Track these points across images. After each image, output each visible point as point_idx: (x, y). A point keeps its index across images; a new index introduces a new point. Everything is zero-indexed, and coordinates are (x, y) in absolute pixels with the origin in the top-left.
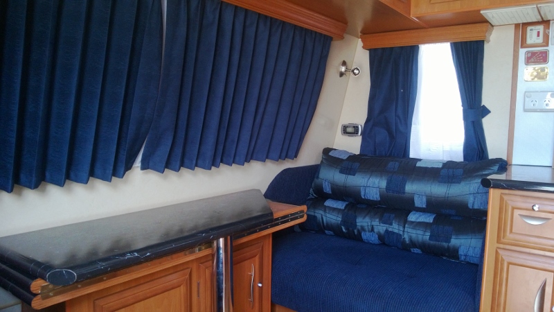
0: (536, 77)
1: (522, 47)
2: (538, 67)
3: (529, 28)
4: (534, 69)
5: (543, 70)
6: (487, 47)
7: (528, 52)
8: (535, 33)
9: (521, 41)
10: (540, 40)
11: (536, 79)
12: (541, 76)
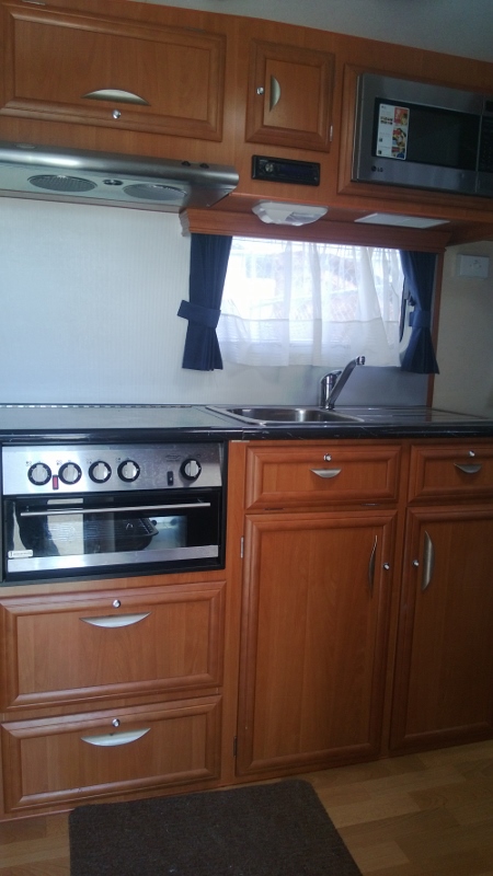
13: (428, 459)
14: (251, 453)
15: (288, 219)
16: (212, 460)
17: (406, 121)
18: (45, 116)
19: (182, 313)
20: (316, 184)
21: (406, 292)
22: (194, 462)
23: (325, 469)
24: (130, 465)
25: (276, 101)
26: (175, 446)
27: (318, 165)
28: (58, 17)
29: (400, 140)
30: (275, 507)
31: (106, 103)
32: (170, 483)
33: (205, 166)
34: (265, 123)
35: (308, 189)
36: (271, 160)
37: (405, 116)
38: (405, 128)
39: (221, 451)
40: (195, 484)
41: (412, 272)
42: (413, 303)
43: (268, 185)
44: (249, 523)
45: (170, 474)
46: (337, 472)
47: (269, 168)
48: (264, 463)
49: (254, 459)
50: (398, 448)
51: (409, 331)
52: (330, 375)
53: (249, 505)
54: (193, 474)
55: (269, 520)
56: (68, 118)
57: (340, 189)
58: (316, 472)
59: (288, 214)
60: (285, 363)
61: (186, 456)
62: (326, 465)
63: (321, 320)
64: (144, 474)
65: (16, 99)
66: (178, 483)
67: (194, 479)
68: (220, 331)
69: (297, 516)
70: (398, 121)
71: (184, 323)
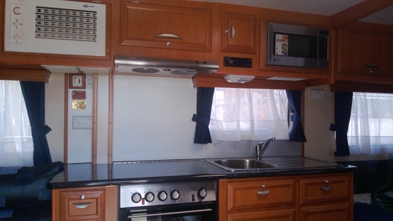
0: (79, 107)
1: (70, 88)
2: (80, 101)
3: (74, 77)
4: (78, 102)
5: (83, 103)
6: (47, 86)
7: (74, 92)
8: (77, 80)
9: (69, 84)
10: (81, 85)
11: (79, 109)
12: (82, 107)
13: (308, 184)
14: (229, 185)
15: (239, 81)
16: (212, 189)
17: (287, 40)
18: (140, 45)
19: (193, 119)
20: (251, 67)
21: (290, 106)
22: (204, 190)
23: (262, 191)
24: (176, 192)
25: (233, 35)
26: (195, 183)
27: (251, 59)
28: (145, 7)
29: (285, 48)
30: (241, 210)
31: (164, 39)
32: (193, 200)
33: (205, 63)
34: (229, 44)
35: (247, 69)
36: (232, 58)
37: (287, 38)
38: (287, 43)
39: (215, 184)
40: (204, 200)
41: (291, 99)
42: (293, 112)
43: (231, 68)
44: (229, 217)
45: (193, 196)
46: (268, 192)
47: (231, 62)
48: (235, 190)
49: (230, 187)
50: (294, 180)
51: (292, 123)
52: (259, 144)
53: (229, 209)
54: (204, 196)
55: (238, 215)
56: (149, 46)
57: (261, 68)
58: (258, 193)
59: (239, 79)
60: (239, 139)
61: (200, 187)
62: (263, 189)
63: (253, 120)
64: (182, 196)
65: (128, 39)
66: (197, 200)
67: (204, 198)
68: (210, 127)
69: (251, 213)
70: (283, 40)
71: (195, 124)
